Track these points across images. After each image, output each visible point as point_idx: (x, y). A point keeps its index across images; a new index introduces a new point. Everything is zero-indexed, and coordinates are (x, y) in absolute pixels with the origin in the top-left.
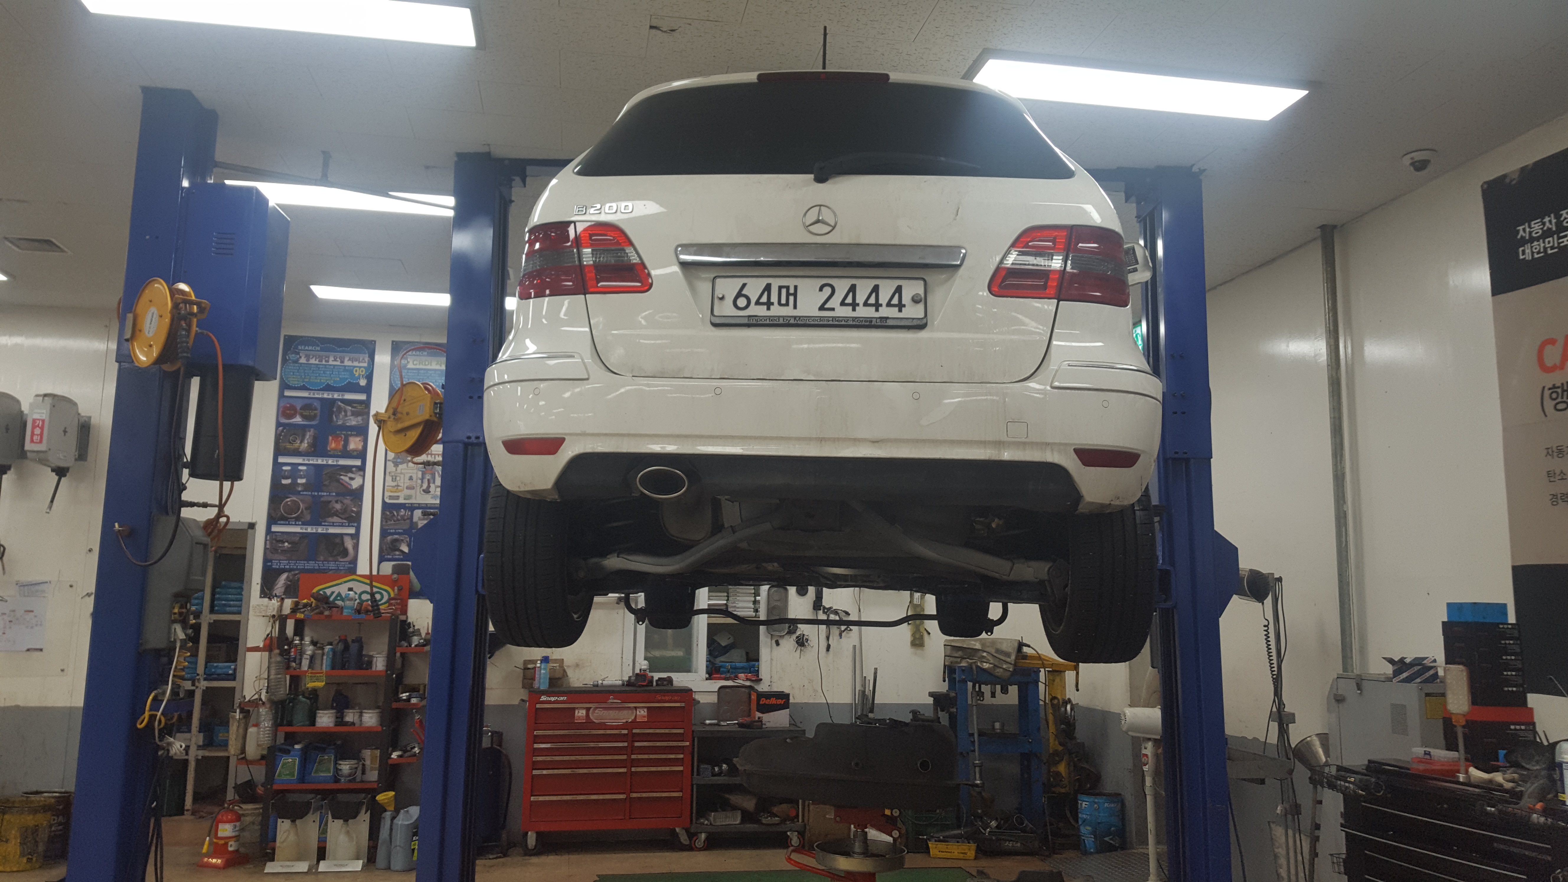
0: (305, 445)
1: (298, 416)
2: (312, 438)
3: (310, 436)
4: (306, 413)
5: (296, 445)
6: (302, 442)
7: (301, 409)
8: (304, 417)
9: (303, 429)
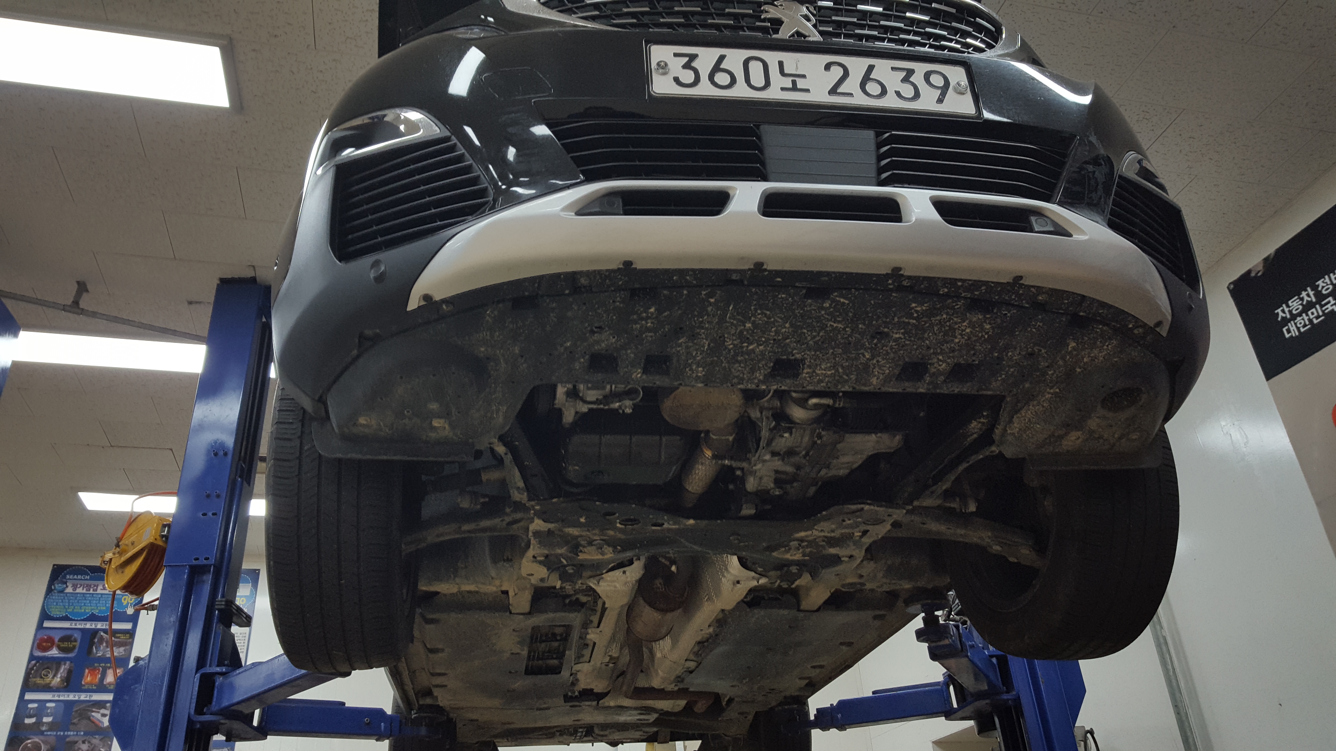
0: (58, 679)
1: (54, 649)
2: (66, 672)
3: (65, 669)
4: (65, 645)
5: (48, 680)
6: (55, 676)
7: (60, 641)
8: (61, 649)
9: (58, 662)
